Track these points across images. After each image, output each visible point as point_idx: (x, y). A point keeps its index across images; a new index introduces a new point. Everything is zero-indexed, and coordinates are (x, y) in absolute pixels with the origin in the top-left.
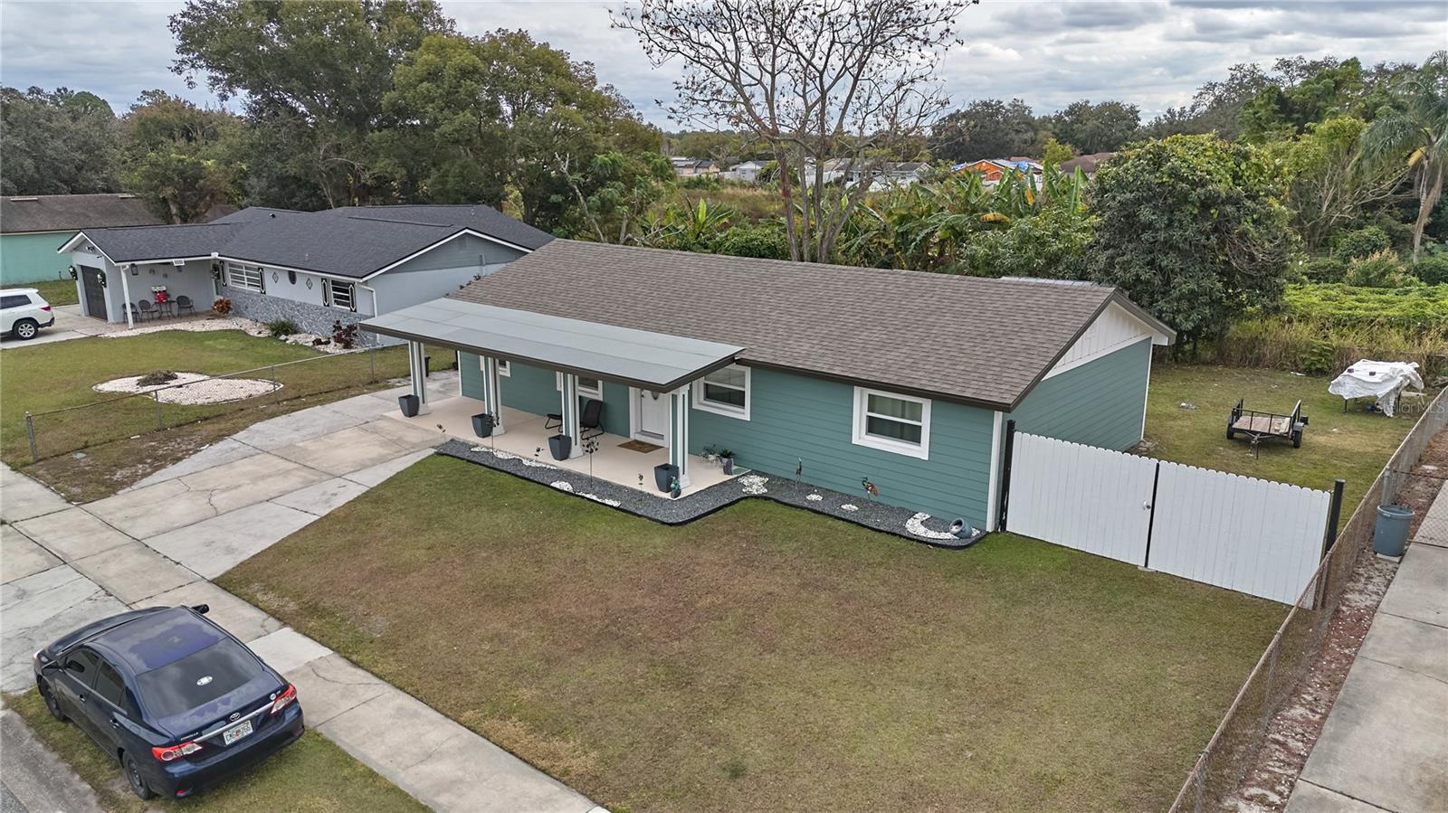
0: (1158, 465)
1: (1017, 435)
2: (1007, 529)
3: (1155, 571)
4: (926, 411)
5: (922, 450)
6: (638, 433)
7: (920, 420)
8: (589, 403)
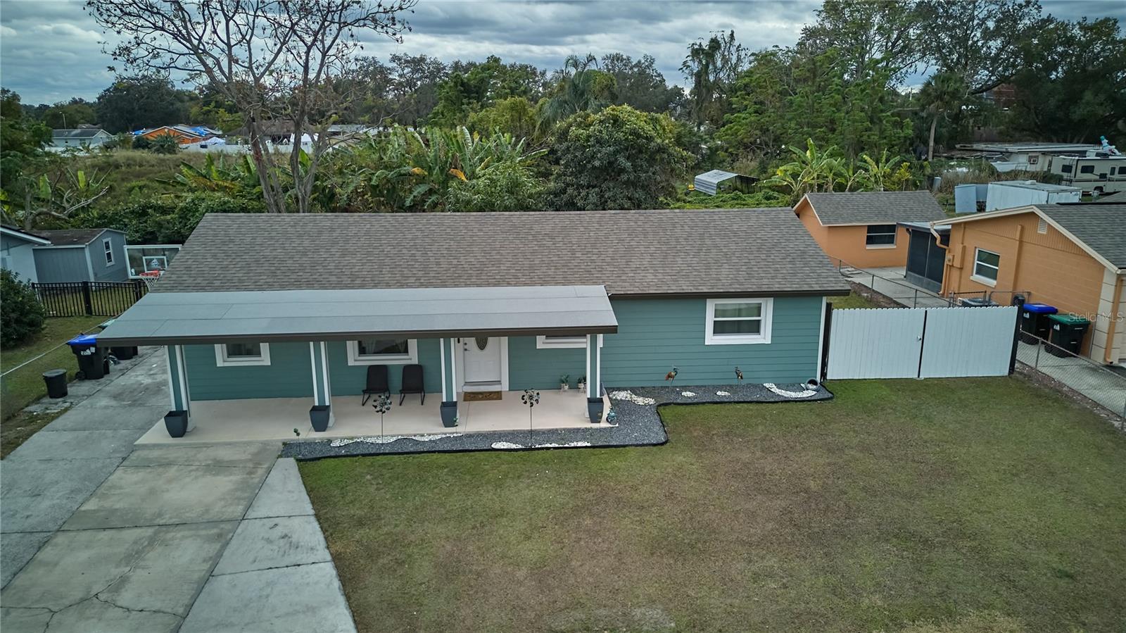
0: (926, 311)
1: (835, 312)
2: (828, 378)
3: (925, 379)
4: (768, 307)
5: (764, 337)
6: (465, 385)
7: (760, 316)
8: (407, 368)
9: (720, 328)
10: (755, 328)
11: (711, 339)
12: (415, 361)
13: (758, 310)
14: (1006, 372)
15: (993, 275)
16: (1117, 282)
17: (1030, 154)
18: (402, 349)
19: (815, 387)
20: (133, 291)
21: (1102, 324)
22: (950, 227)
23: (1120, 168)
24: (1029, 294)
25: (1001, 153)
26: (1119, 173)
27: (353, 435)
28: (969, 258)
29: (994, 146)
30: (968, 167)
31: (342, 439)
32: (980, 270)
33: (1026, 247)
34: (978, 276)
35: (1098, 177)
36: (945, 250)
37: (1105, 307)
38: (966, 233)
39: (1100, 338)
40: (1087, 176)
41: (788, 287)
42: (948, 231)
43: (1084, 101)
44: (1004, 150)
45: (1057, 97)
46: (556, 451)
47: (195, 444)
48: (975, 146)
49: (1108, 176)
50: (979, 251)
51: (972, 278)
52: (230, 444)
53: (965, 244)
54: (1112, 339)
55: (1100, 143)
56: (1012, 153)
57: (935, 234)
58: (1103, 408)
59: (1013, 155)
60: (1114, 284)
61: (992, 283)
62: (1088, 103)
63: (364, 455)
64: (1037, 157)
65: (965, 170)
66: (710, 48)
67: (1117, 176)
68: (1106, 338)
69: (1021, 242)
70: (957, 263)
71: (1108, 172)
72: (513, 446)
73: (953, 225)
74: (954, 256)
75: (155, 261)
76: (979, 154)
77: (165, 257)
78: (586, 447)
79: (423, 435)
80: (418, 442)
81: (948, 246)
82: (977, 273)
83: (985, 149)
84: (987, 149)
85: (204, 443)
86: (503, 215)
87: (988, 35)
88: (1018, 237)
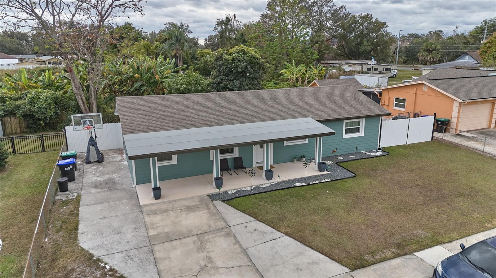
0: (409, 120)
1: (383, 122)
3: (409, 144)
4: (363, 122)
5: (361, 134)
6: (256, 164)
7: (359, 125)
8: (235, 159)
9: (348, 132)
10: (358, 130)
11: (345, 136)
12: (237, 156)
13: (359, 123)
14: (431, 140)
15: (403, 107)
16: (459, 105)
17: (349, 65)
18: (230, 151)
19: (381, 151)
20: (40, 139)
21: (454, 120)
22: (382, 90)
23: (386, 69)
24: (421, 112)
25: (339, 64)
26: (385, 71)
27: (235, 188)
28: (391, 101)
29: (337, 61)
30: (336, 70)
31: (232, 190)
32: (396, 105)
33: (418, 96)
34: (395, 107)
35: (379, 72)
36: (380, 99)
37: (455, 114)
38: (389, 92)
39: (453, 125)
40: (376, 72)
41: (368, 114)
42: (381, 92)
43: (364, 44)
44: (340, 63)
45: (355, 43)
46: (320, 184)
47: (168, 201)
48: (329, 62)
49: (382, 72)
50: (396, 98)
51: (393, 108)
52: (184, 199)
53: (389, 96)
54: (458, 125)
55: (371, 60)
56: (342, 64)
57: (377, 93)
58: (470, 148)
59: (343, 65)
60: (458, 106)
61: (403, 110)
62: (365, 45)
63: (250, 195)
64: (351, 65)
65: (335, 71)
66: (226, 21)
67: (385, 72)
68: (456, 125)
69: (416, 94)
70: (387, 103)
71: (382, 70)
72: (303, 184)
73: (383, 89)
74: (385, 101)
75: (88, 121)
76: (330, 65)
77: (93, 119)
78: (330, 181)
79: (262, 185)
80: (264, 188)
81: (381, 97)
82: (395, 106)
83: (332, 63)
84: (333, 63)
85: (172, 200)
86: (247, 92)
87: (327, 19)
88: (415, 93)
